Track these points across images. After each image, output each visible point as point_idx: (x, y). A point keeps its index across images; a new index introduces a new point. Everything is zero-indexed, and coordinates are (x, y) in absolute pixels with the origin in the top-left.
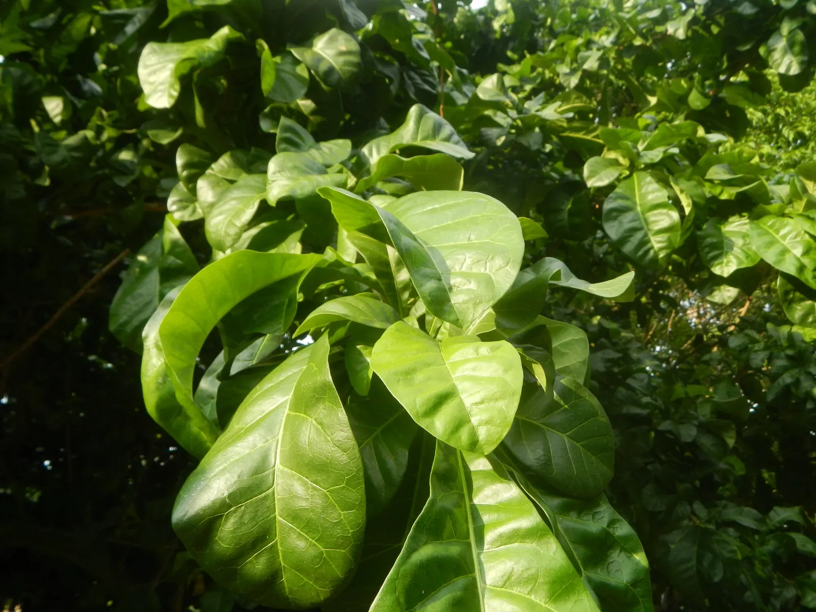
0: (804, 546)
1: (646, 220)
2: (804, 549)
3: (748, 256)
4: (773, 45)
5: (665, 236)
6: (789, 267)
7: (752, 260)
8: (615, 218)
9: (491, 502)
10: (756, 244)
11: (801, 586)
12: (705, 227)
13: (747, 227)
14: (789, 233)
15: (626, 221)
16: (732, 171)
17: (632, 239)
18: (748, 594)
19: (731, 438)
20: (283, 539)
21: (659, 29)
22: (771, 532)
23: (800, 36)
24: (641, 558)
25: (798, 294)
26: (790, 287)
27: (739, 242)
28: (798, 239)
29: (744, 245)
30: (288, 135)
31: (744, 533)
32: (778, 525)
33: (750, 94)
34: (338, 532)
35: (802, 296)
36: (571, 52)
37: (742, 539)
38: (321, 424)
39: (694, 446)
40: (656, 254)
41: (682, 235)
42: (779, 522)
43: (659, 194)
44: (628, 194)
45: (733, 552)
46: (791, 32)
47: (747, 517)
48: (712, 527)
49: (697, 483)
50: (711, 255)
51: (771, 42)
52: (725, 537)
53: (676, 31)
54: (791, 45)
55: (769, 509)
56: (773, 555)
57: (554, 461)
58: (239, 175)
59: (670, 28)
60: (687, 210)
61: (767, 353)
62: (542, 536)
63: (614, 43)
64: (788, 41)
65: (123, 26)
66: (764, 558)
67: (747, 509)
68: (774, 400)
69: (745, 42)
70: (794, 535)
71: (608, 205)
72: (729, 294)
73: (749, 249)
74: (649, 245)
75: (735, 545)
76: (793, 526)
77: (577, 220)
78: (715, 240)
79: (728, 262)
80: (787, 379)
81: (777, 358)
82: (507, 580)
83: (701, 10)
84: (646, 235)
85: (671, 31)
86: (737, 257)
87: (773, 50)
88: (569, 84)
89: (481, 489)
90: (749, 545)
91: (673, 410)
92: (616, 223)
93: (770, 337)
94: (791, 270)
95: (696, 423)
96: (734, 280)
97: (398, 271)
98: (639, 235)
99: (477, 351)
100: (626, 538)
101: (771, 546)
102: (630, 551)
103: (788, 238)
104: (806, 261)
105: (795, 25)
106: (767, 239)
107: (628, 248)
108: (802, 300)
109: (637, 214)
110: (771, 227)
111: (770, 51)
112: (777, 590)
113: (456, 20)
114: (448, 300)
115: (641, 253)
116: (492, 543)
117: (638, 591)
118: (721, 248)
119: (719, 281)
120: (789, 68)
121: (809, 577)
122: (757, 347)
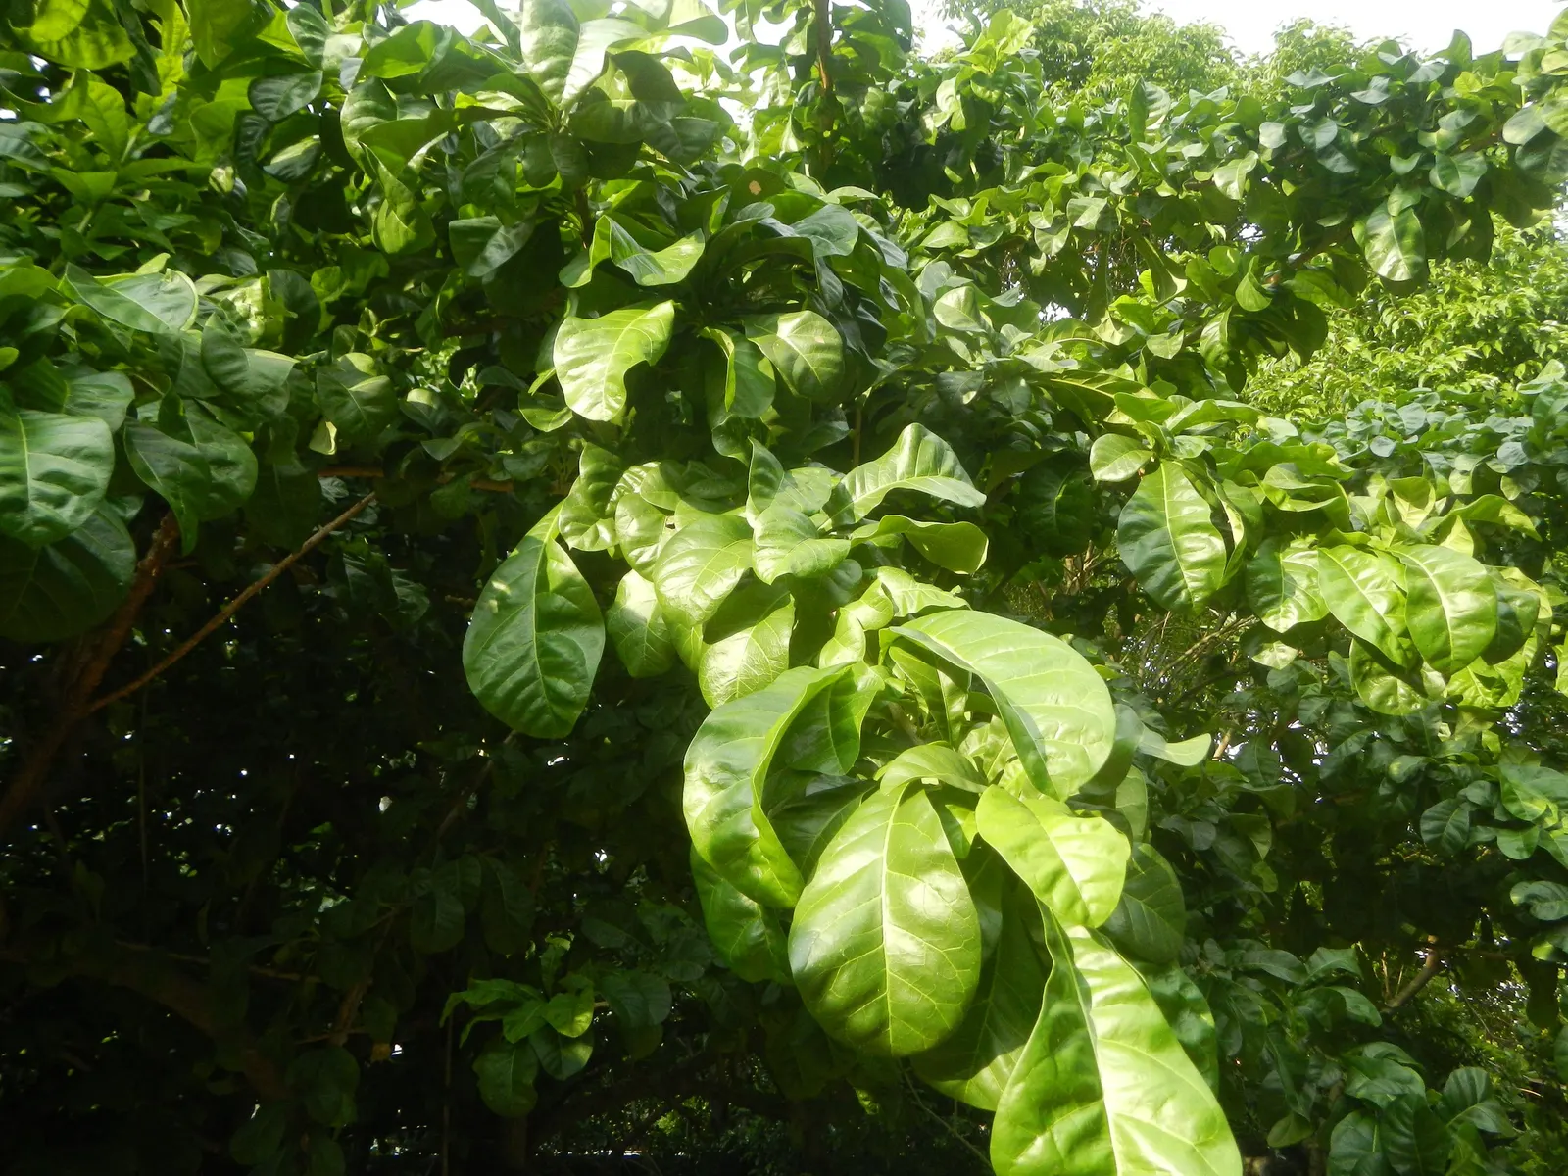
0: (1357, 1008)
1: (1177, 545)
2: (1355, 1012)
3: (1313, 605)
4: (1373, 228)
5: (1202, 573)
6: (1368, 631)
7: (1319, 612)
8: (1135, 538)
9: (1095, 967)
10: (1326, 591)
11: (1346, 1067)
12: (1257, 554)
13: (1315, 560)
14: (1371, 578)
15: (1150, 542)
16: (1300, 475)
17: (1158, 572)
18: (1273, 1075)
19: (1264, 843)
20: (893, 993)
21: (1201, 176)
22: (1312, 985)
23: (1415, 223)
24: (1208, 1019)
25: (1376, 666)
26: (1366, 655)
27: (1303, 583)
28: (1382, 589)
29: (1309, 588)
30: (761, 470)
31: (1273, 987)
32: (1321, 975)
33: (1332, 286)
34: (953, 989)
35: (1381, 669)
36: (1055, 194)
37: (1267, 995)
38: (938, 890)
39: (1210, 855)
40: (1189, 597)
41: (1226, 573)
42: (1324, 971)
43: (1199, 509)
44: (1152, 501)
45: (1257, 1014)
46: (1402, 212)
47: (1280, 965)
48: (1228, 976)
49: (1209, 911)
50: (1263, 599)
51: (1371, 221)
52: (1246, 992)
53: (1228, 184)
54: (1401, 233)
55: (1311, 950)
56: (1312, 1020)
57: (1135, 928)
58: (675, 502)
59: (1219, 177)
60: (1238, 536)
61: (1326, 700)
62: (1142, 999)
63: (1127, 190)
64: (1397, 225)
65: (482, 246)
66: (1299, 1024)
67: (1281, 952)
68: (1332, 777)
69: (1333, 214)
70: (1343, 991)
71: (1126, 518)
72: (1283, 655)
73: (1316, 594)
74: (1180, 583)
75: (1260, 1004)
76: (1345, 979)
77: (1071, 519)
78: (1269, 579)
79: (1286, 612)
80: (1353, 745)
81: (1342, 710)
82: (1114, 1034)
83: (1267, 156)
84: (1177, 568)
85: (1219, 183)
86: (1299, 606)
87: (1373, 237)
88: (1049, 247)
89: (1081, 955)
90: (1278, 1004)
91: (1181, 798)
92: (1136, 546)
93: (1331, 673)
94: (1371, 637)
95: (1216, 820)
96: (1291, 637)
97: (951, 701)
98: (1167, 567)
99: (1079, 828)
100: (1196, 1001)
101: (1307, 1007)
102: (1198, 1012)
103: (1370, 585)
104: (1390, 622)
105: (1409, 201)
106: (1340, 584)
107: (1152, 584)
108: (1380, 674)
109: (1166, 534)
110: (1348, 563)
111: (1369, 237)
112: (1313, 1072)
113: (862, 109)
114: (1045, 771)
115: (1168, 593)
116: (1098, 1004)
117: (1205, 1048)
118: (1276, 590)
119: (1271, 636)
120: (1393, 271)
121: (1361, 1054)
122: (1312, 689)
